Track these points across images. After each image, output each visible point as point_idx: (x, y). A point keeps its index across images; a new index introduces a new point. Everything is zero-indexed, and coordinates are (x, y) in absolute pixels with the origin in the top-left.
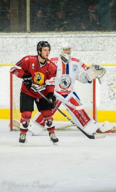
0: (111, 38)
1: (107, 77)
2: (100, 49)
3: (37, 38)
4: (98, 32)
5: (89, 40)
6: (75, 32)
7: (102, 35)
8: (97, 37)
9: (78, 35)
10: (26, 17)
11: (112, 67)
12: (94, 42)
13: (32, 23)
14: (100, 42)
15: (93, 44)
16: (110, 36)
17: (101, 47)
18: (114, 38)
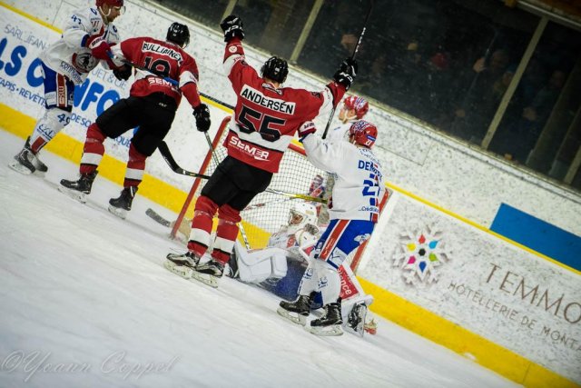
0: (447, 149)
1: (405, 220)
2: (415, 159)
3: (304, 81)
4: (428, 125)
5: (402, 133)
6: (381, 105)
7: (433, 135)
8: (420, 133)
9: (385, 113)
10: (300, 32)
11: (422, 204)
12: (410, 140)
13: (307, 48)
14: (423, 147)
15: (406, 143)
16: (445, 145)
17: (419, 157)
18: (452, 150)
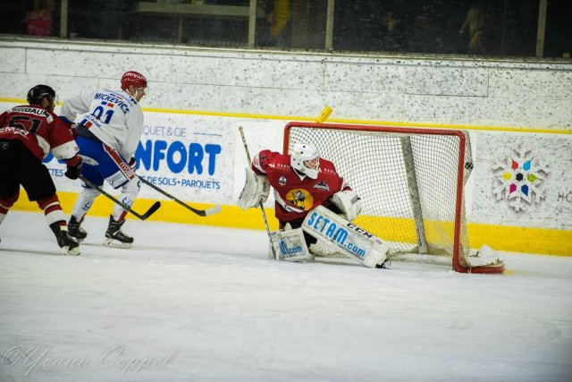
0: (504, 72)
1: (491, 154)
2: (478, 93)
3: (346, 63)
4: (478, 57)
5: (456, 73)
6: (427, 56)
7: (486, 64)
8: (474, 67)
9: (434, 62)
10: (326, 18)
11: (502, 132)
12: (466, 77)
13: (336, 32)
14: (481, 79)
15: (464, 82)
16: (502, 68)
17: (482, 89)
18: (510, 71)
